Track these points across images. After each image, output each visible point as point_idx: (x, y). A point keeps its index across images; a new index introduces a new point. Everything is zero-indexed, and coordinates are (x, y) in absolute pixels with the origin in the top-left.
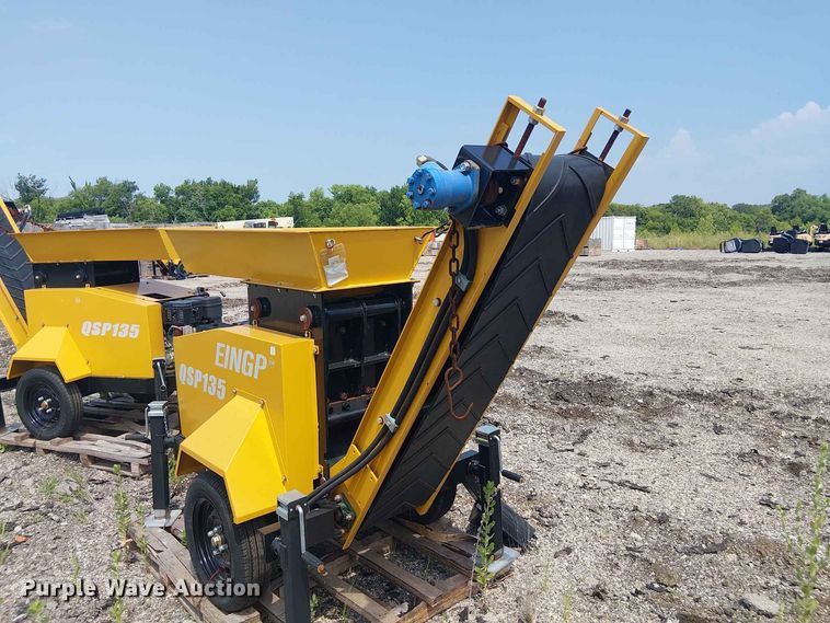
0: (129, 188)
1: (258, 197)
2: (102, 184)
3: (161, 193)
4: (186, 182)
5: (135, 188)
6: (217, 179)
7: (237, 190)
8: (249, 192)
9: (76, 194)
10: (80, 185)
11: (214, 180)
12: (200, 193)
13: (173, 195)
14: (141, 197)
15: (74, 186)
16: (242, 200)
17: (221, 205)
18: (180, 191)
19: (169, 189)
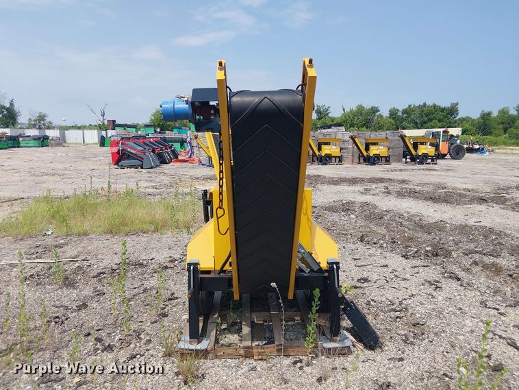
0: (374, 110)
1: (457, 114)
2: (359, 109)
3: (393, 113)
4: (410, 106)
5: (378, 111)
6: (429, 103)
7: (443, 110)
8: (452, 111)
9: (345, 115)
10: (348, 110)
11: (428, 104)
12: (417, 112)
13: (401, 114)
14: (381, 116)
15: (344, 110)
16: (445, 117)
17: (430, 120)
18: (405, 112)
19: (398, 110)
